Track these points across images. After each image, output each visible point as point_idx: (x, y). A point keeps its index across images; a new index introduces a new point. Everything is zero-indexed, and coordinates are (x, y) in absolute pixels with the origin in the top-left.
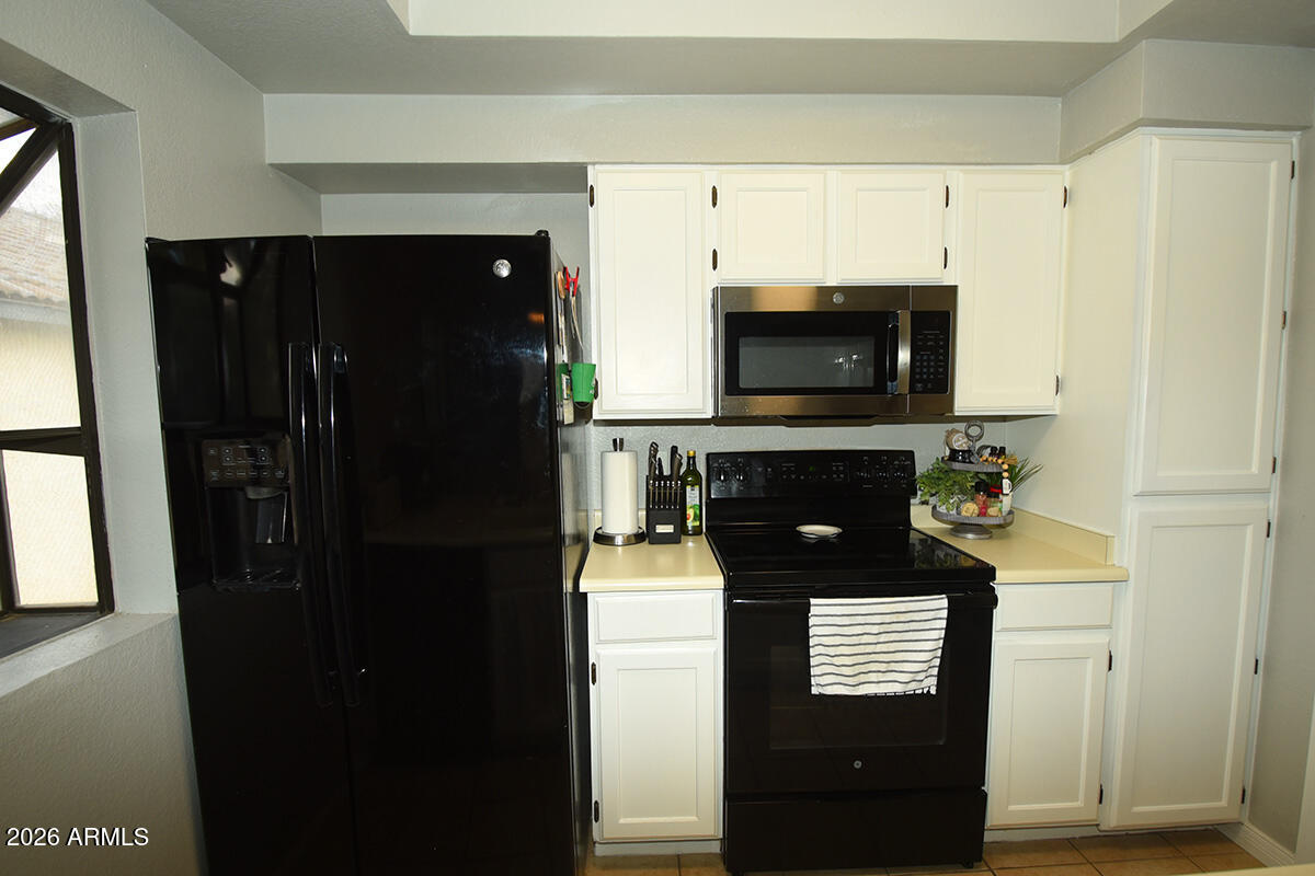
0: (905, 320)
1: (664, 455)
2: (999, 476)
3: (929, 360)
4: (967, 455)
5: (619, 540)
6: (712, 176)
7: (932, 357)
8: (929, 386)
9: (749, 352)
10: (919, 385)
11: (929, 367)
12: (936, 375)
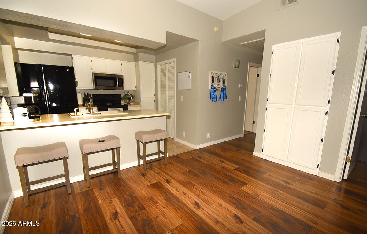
0: (117, 79)
1: (86, 94)
2: (130, 97)
4: (127, 95)
5: (80, 105)
6: (91, 58)
7: (121, 83)
9: (98, 80)
12: (121, 85)
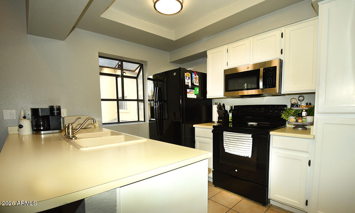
3: (270, 80)
6: (227, 46)
7: (271, 79)
8: (271, 86)
10: (268, 86)
11: (270, 81)
12: (272, 83)
